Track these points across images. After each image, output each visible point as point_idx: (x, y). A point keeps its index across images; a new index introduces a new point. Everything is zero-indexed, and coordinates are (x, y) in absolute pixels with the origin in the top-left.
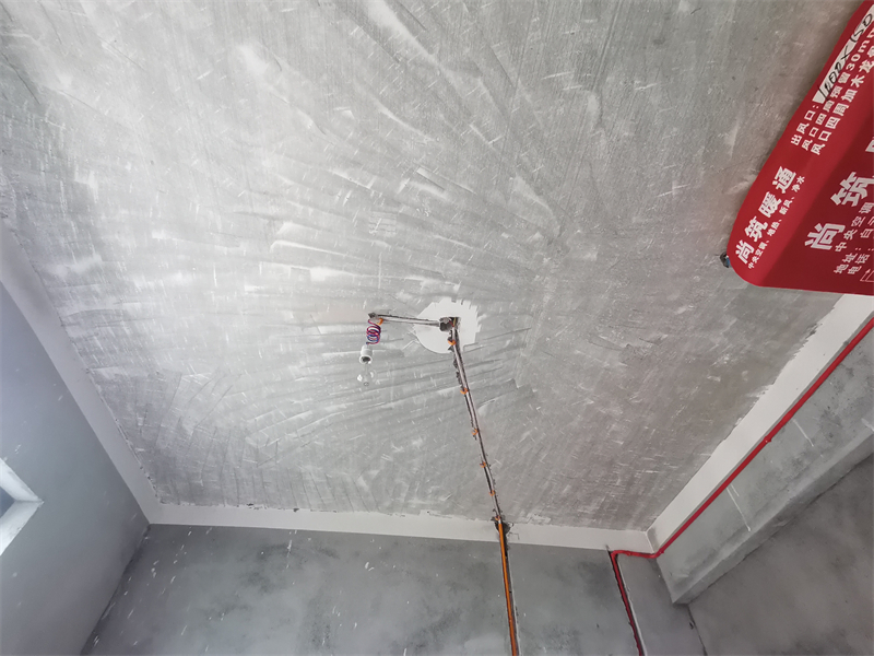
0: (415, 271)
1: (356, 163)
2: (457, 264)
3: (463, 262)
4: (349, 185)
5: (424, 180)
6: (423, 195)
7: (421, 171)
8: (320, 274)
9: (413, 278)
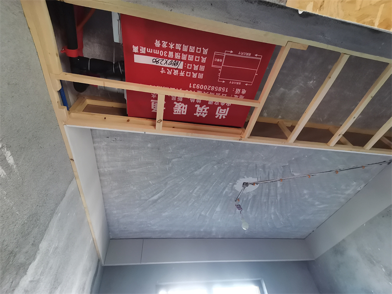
0: (222, 192)
1: (188, 202)
2: (222, 184)
3: (221, 183)
4: (193, 203)
5: (193, 191)
6: (198, 191)
7: (191, 192)
8: (218, 209)
9: (224, 193)
